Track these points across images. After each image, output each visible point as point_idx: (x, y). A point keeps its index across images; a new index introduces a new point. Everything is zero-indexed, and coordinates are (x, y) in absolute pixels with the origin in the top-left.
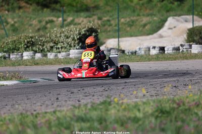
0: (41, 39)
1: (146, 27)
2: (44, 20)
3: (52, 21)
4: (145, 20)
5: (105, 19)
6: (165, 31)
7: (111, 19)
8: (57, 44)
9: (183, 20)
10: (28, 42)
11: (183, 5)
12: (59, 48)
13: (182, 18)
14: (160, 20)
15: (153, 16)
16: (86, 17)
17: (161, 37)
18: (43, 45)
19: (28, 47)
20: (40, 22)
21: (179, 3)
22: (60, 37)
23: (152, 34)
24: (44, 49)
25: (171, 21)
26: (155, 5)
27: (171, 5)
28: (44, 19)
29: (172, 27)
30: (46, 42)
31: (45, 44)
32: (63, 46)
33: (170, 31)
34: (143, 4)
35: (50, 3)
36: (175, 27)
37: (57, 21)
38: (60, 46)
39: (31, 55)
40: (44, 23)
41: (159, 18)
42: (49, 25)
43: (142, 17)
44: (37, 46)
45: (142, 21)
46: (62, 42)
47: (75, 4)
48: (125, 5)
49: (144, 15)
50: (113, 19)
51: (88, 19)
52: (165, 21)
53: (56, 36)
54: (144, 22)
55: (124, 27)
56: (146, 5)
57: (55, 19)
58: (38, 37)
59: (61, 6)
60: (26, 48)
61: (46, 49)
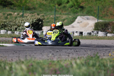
0: (10, 23)
1: (65, 21)
2: (6, 14)
3: (11, 14)
4: (64, 17)
5: (42, 15)
6: (76, 24)
7: (45, 15)
8: (19, 27)
9: (86, 19)
10: (2, 25)
11: (83, 10)
12: (20, 29)
13: (85, 17)
14: (73, 18)
15: (69, 15)
16: (30, 13)
17: (73, 27)
18: (11, 27)
19: (2, 27)
20: (4, 14)
21: (81, 9)
22: (21, 23)
23: (68, 25)
24: (12, 29)
25: (79, 18)
26: (68, 9)
27: (76, 10)
28: (6, 12)
29: (80, 22)
30: (13, 25)
31: (13, 26)
32: (23, 28)
33: (78, 24)
34: (60, 8)
35: (8, 4)
36: (81, 22)
37: (14, 14)
38: (21, 28)
39: (5, 32)
40: (6, 15)
41: (73, 16)
42: (9, 17)
43: (63, 15)
44: (8, 27)
45: (63, 17)
46: (22, 26)
47: (22, 6)
48: (50, 8)
49: (64, 14)
50: (46, 15)
51: (31, 14)
52: (76, 18)
53: (19, 22)
54: (63, 18)
55: (52, 20)
56: (62, 9)
57: (12, 13)
58: (8, 22)
59: (14, 7)
60: (1, 28)
61: (13, 29)
